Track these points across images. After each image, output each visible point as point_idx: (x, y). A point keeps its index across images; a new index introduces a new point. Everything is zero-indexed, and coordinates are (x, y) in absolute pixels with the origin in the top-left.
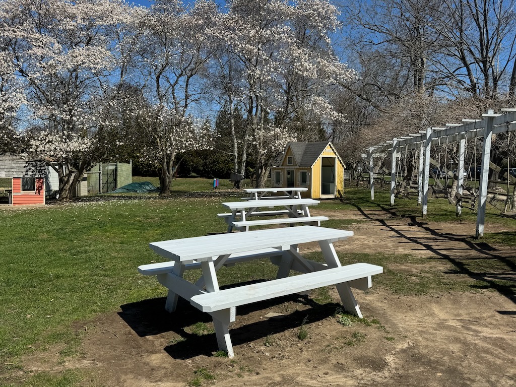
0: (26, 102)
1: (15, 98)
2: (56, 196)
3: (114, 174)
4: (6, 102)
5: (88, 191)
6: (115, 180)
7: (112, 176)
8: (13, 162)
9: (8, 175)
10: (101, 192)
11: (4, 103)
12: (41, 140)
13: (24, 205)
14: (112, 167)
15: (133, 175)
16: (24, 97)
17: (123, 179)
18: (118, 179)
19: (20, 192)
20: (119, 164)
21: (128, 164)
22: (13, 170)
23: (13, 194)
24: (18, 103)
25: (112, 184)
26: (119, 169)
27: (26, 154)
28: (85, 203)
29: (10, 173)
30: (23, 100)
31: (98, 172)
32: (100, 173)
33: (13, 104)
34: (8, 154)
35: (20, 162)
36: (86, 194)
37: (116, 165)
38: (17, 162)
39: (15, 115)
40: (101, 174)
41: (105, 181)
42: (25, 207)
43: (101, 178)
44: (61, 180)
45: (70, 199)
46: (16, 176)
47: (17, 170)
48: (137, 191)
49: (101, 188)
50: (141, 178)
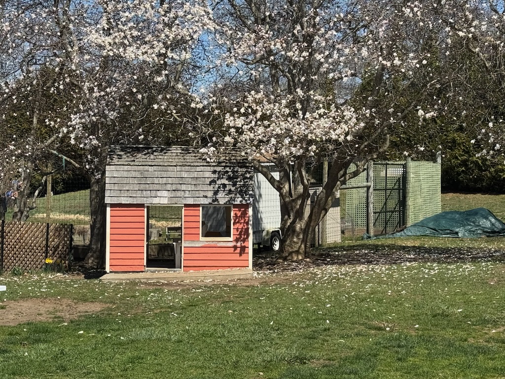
0: (211, 26)
1: (189, 16)
2: (272, 244)
3: (399, 189)
4: (170, 27)
5: (343, 232)
6: (403, 203)
7: (395, 194)
8: (183, 168)
9: (175, 200)
10: (372, 233)
11: (167, 30)
12: (246, 115)
13: (207, 272)
14: (394, 172)
15: (445, 189)
16: (208, 13)
17: (420, 201)
18: (410, 202)
19: (198, 241)
20: (412, 164)
21: (431, 164)
22: (184, 187)
23: (183, 245)
24: (195, 28)
25: (396, 215)
26: (412, 175)
27: (212, 149)
28: (343, 269)
29: (179, 194)
30: (206, 20)
31: (365, 184)
32: (368, 188)
33: (185, 31)
34: (176, 150)
35: (198, 169)
36: (338, 239)
37: (405, 166)
38: (193, 169)
39: (187, 57)
40: (371, 190)
41: (379, 206)
42: (208, 276)
43: (371, 199)
44: (285, 209)
45: (306, 255)
46: (190, 201)
47: (193, 188)
48: (457, 233)
49: (371, 225)
50: (462, 197)
